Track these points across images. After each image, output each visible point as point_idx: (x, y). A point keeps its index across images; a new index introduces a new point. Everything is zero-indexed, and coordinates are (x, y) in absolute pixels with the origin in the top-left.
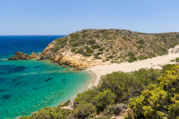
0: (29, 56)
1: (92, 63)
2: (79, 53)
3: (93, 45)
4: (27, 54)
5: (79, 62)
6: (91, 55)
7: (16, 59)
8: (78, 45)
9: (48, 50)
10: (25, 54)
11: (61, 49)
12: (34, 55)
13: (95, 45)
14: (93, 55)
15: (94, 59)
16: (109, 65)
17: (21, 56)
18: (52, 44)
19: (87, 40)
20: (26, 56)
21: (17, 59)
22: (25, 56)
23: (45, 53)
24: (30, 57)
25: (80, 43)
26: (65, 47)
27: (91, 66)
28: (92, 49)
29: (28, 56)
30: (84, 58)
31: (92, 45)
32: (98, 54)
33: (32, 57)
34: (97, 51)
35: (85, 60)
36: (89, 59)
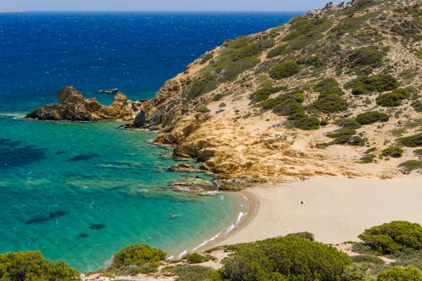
0: (103, 106)
1: (302, 164)
2: (275, 112)
3: (366, 72)
4: (94, 100)
5: (246, 152)
6: (324, 124)
7: (52, 118)
8: (296, 72)
9: (176, 89)
10: (88, 101)
11: (222, 85)
12: (121, 103)
13: (376, 72)
14: (336, 123)
15: (326, 145)
16: (383, 178)
17: (73, 108)
18: (202, 63)
19: (343, 47)
20: (91, 107)
21: (57, 116)
22: (86, 105)
23: (163, 100)
24: (107, 113)
25: (309, 63)
26: (239, 78)
27: (290, 178)
28: (348, 93)
29: (99, 107)
30: (282, 132)
31: (358, 73)
32: (365, 120)
33: (115, 112)
34: (368, 102)
35: (279, 144)
36: (302, 141)
